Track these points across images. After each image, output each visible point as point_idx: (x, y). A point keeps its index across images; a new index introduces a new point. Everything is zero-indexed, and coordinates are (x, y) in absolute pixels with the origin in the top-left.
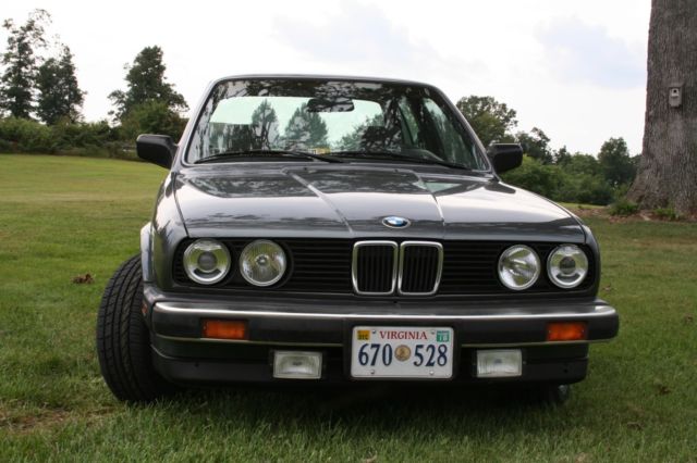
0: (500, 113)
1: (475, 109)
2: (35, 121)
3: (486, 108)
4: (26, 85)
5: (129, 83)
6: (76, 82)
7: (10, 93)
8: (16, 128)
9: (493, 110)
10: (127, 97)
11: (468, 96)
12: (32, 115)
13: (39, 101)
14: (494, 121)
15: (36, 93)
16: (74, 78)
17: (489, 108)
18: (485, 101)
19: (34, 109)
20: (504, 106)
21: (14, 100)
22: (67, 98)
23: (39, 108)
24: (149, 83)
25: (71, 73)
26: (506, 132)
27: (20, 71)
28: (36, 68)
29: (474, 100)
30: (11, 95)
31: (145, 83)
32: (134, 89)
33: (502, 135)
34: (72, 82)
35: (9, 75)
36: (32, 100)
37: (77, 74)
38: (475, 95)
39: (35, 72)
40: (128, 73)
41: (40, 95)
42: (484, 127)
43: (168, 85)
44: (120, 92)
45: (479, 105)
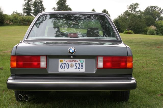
0: (159, 10)
1: (152, 9)
2: (33, 16)
3: (155, 9)
4: (30, 7)
5: (57, 5)
6: (43, 5)
7: (26, 9)
8: (28, 19)
9: (157, 10)
10: (57, 9)
11: (150, 6)
12: (32, 14)
13: (34, 11)
14: (157, 13)
15: (33, 9)
16: (43, 4)
17: (156, 9)
18: (155, 7)
19: (32, 13)
20: (160, 8)
21: (27, 11)
22: (41, 10)
23: (33, 13)
24: (62, 5)
25: (42, 3)
26: (161, 16)
27: (29, 3)
28: (33, 2)
29: (152, 7)
30: (26, 10)
31: (61, 5)
32: (58, 7)
33: (160, 16)
34: (42, 5)
35: (26, 4)
36: (32, 11)
37: (43, 3)
38: (152, 6)
39: (32, 3)
40: (57, 2)
41: (34, 9)
42: (154, 15)
43: (67, 5)
44: (55, 8)
45: (153, 8)
